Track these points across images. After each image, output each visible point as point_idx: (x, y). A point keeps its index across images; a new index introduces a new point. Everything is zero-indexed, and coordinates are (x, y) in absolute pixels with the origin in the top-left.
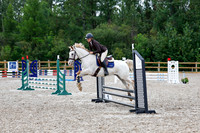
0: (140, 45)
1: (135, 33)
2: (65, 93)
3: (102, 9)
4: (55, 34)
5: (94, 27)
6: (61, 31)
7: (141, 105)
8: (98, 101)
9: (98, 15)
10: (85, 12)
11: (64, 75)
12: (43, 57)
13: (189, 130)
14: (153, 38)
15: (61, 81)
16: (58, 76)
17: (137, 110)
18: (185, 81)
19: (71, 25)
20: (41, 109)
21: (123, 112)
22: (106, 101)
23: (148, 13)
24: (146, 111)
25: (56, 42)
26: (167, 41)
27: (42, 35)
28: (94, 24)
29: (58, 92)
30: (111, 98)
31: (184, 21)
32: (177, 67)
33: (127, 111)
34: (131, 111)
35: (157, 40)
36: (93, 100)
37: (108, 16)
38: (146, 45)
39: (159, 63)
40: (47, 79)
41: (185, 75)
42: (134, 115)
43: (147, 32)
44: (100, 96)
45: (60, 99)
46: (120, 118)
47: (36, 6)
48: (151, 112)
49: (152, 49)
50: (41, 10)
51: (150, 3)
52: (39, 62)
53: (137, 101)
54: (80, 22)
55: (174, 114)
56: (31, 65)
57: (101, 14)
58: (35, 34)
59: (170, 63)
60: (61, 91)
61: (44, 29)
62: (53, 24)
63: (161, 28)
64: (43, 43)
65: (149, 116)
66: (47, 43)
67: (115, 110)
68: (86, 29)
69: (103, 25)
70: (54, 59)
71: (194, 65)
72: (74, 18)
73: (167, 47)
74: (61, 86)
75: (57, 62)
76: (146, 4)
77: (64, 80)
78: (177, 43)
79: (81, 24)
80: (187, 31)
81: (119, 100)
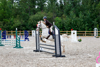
0: (57, 22)
1: (55, 17)
2: (20, 47)
3: (38, 5)
4: (15, 17)
5: (35, 14)
6: (18, 16)
7: (58, 53)
8: (37, 51)
9: (36, 7)
10: (30, 6)
11: (20, 38)
12: (9, 29)
13: (82, 65)
14: (64, 19)
15: (18, 41)
16: (17, 39)
17: (56, 56)
18: (80, 41)
19: (23, 13)
20: (8, 55)
21: (49, 56)
22: (41, 51)
23: (62, 7)
24: (60, 56)
25: (15, 21)
26: (71, 20)
27: (8, 18)
28: (35, 12)
29: (16, 47)
30: (43, 49)
31: (79, 10)
32: (76, 34)
33: (51, 56)
34: (53, 56)
35: (66, 20)
36: (34, 51)
37: (42, 8)
38: (61, 23)
39: (67, 32)
40: (11, 40)
41: (80, 38)
42: (55, 58)
43: (61, 16)
44: (38, 49)
45: (18, 50)
46: (48, 59)
47: (5, 3)
48: (63, 56)
49: (63, 25)
50: (8, 5)
51: (63, 1)
52: (7, 31)
53: (56, 51)
54: (27, 11)
55: (74, 57)
56: (3, 33)
57: (38, 7)
58: (4, 17)
59: (72, 32)
60: (18, 46)
61: (9, 15)
62: (14, 12)
63: (68, 14)
64: (9, 22)
65: (62, 58)
66: (11, 22)
67: (45, 55)
68: (30, 15)
69: (39, 13)
70: (15, 30)
71: (84, 33)
72: (25, 9)
73: (71, 23)
74: (18, 44)
75: (16, 32)
76: (61, 2)
77: (19, 41)
78: (76, 21)
79: (28, 12)
80: (81, 15)
81: (47, 50)
